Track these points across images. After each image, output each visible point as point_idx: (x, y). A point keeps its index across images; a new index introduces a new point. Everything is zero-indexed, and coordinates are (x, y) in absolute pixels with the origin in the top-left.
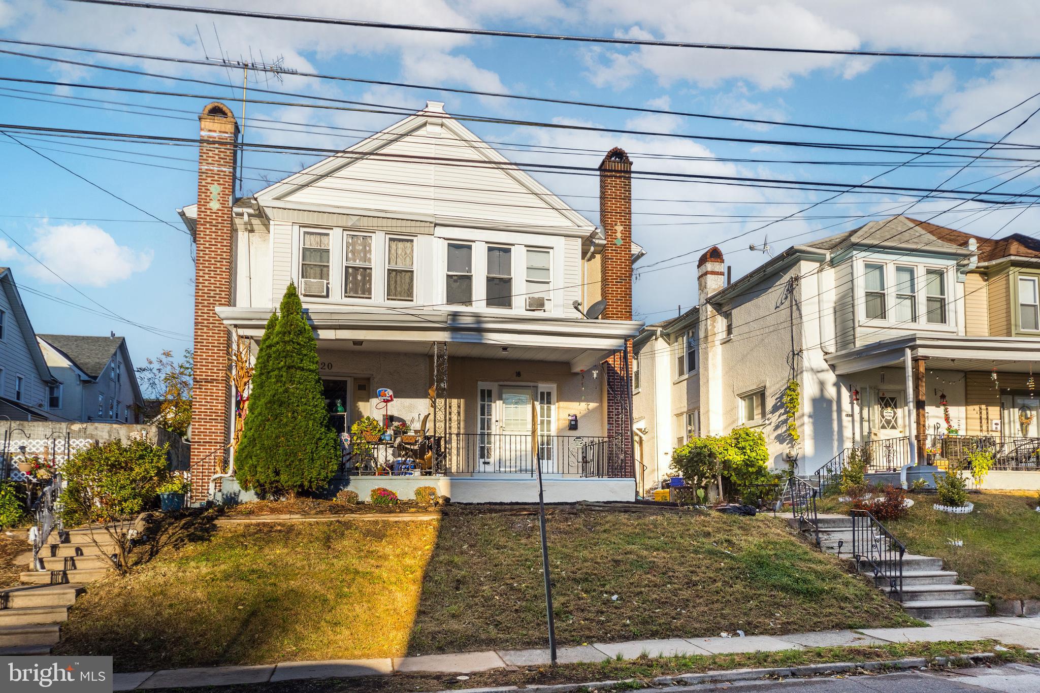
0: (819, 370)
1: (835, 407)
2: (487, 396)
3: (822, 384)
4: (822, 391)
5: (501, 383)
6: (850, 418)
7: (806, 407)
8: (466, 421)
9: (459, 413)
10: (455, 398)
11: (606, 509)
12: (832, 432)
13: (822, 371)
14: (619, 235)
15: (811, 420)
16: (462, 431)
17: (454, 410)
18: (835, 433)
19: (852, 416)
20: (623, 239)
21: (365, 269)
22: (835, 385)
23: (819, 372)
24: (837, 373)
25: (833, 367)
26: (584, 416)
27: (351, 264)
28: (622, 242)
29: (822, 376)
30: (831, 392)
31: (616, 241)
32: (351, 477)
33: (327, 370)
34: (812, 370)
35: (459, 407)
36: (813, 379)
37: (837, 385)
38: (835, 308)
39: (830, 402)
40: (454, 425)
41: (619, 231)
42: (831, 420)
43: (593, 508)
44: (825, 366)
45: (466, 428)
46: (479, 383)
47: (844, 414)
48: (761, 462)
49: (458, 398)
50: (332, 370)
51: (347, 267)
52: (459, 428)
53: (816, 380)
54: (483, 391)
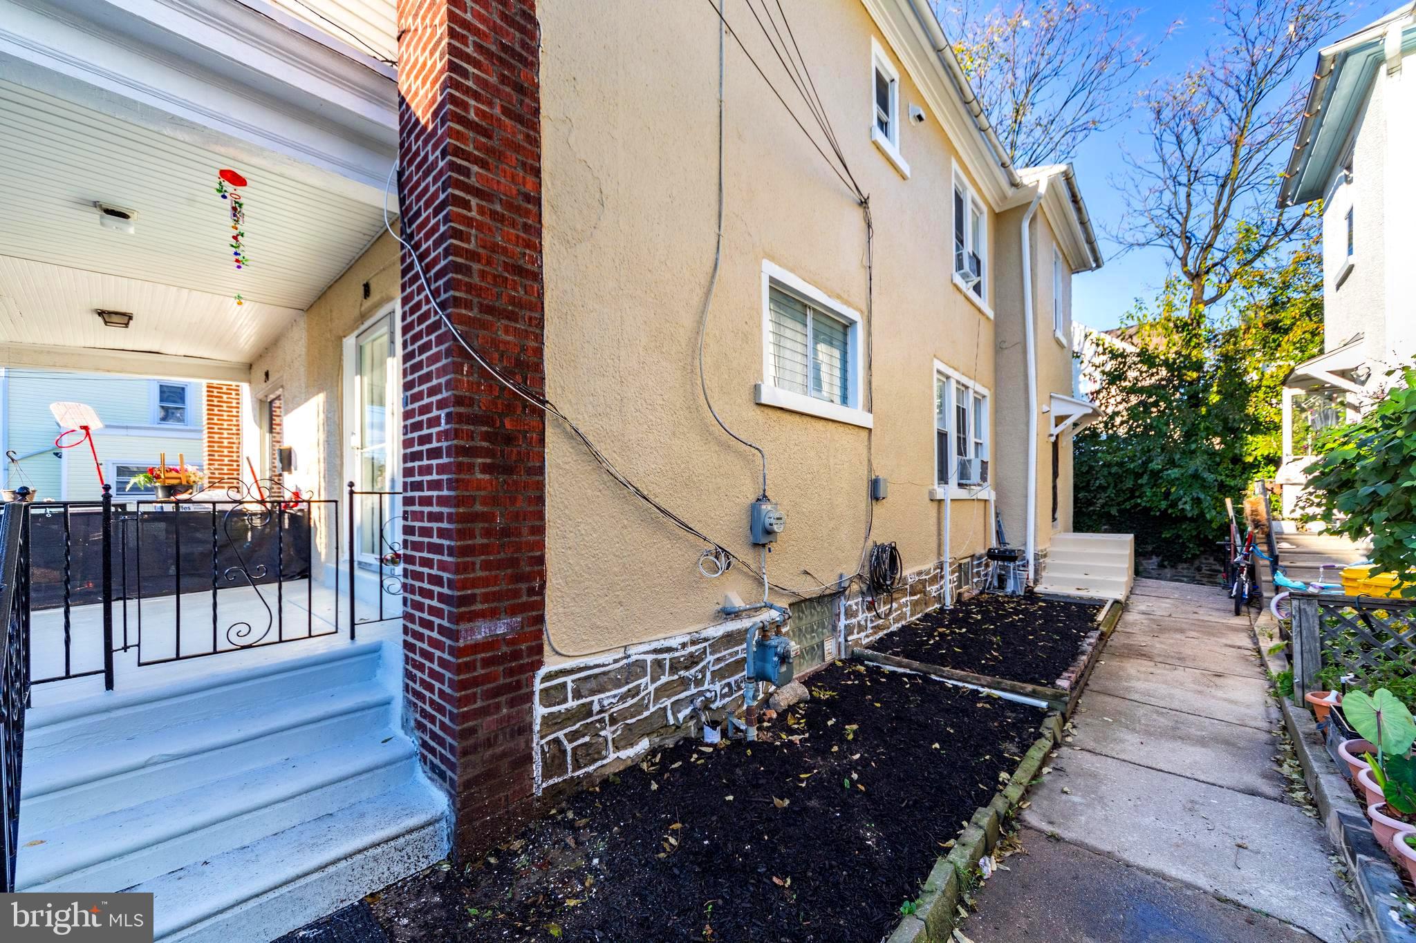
46: (345, 342)
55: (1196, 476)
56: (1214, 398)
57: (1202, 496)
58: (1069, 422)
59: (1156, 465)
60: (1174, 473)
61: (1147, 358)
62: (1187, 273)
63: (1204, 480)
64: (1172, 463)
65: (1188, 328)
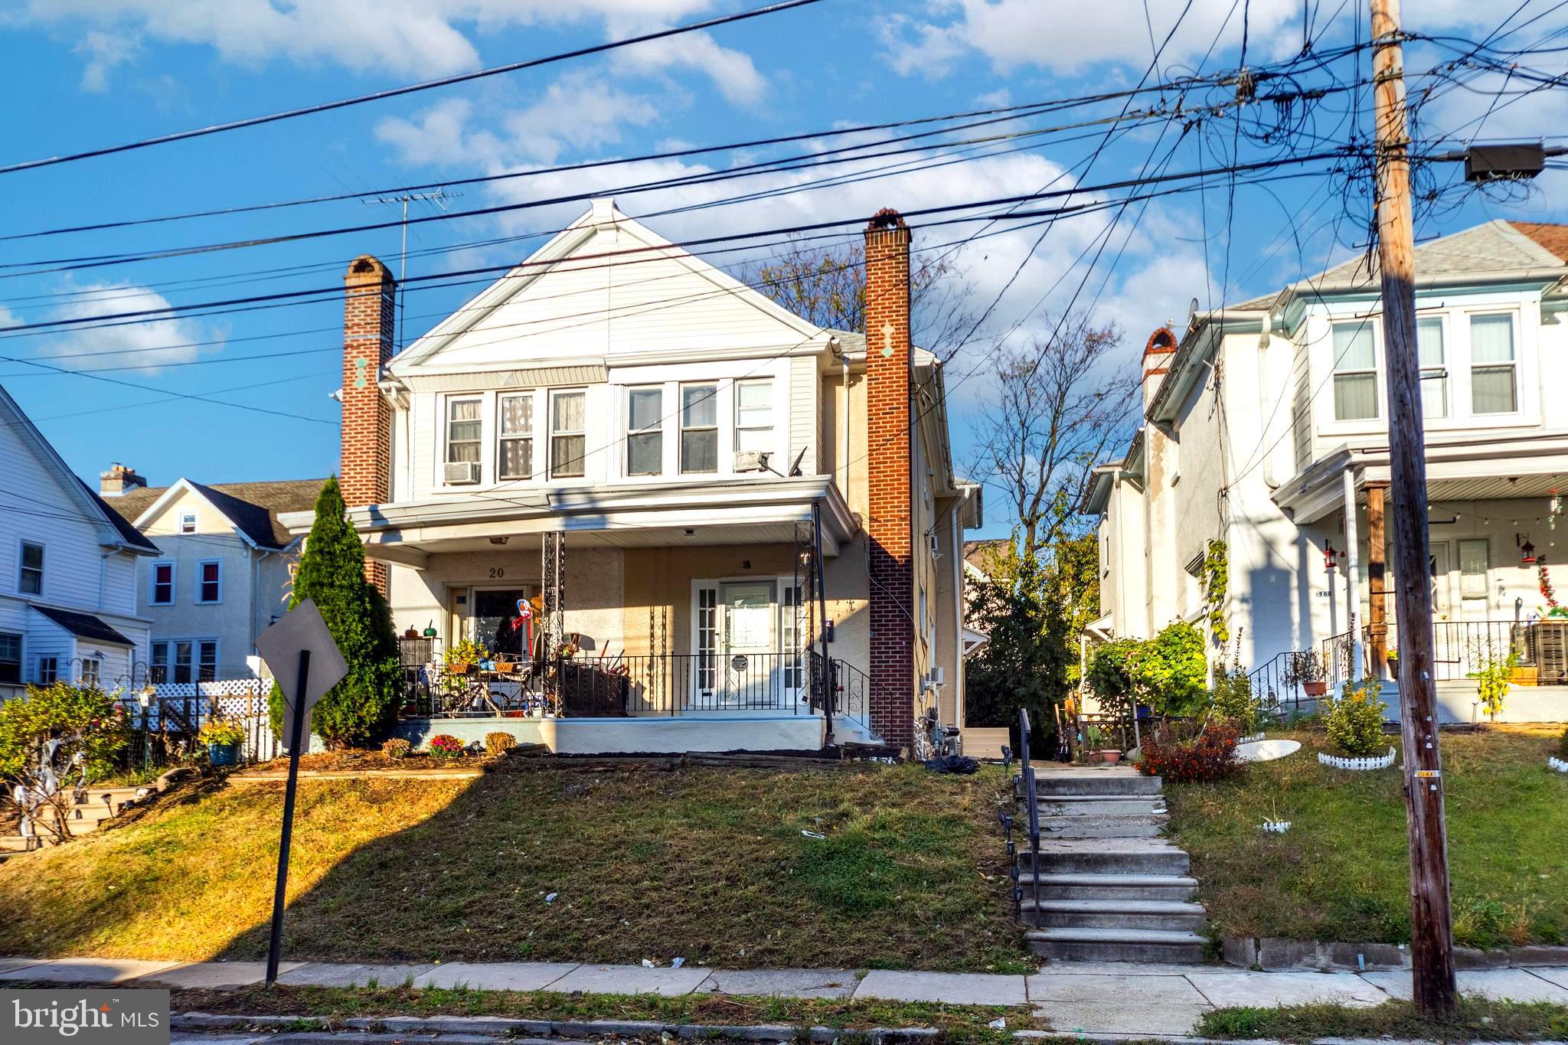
0: (1263, 519)
1: (1294, 582)
2: (709, 599)
3: (1269, 545)
4: (1269, 556)
5: (724, 579)
6: (1327, 599)
7: (1237, 584)
8: (675, 636)
9: (664, 626)
10: (658, 605)
11: (724, 762)
12: (1290, 624)
13: (1269, 520)
14: (888, 341)
15: (1245, 606)
16: (669, 652)
17: (658, 621)
18: (1296, 627)
19: (1331, 594)
20: (893, 347)
21: (526, 440)
22: (1294, 542)
23: (1261, 523)
24: (1298, 519)
25: (1289, 511)
26: (845, 622)
27: (509, 435)
28: (892, 351)
29: (1268, 530)
30: (1288, 556)
31: (883, 352)
32: (432, 721)
33: (497, 578)
34: (1248, 520)
35: (664, 617)
36: (1250, 536)
37: (1300, 543)
38: (1294, 409)
39: (1285, 574)
40: (658, 643)
41: (888, 336)
42: (1288, 604)
43: (705, 762)
44: (1275, 511)
45: (675, 645)
46: (693, 581)
47: (1313, 593)
48: (1193, 680)
49: (664, 604)
50: (504, 578)
51: (503, 442)
52: (664, 647)
53: (1256, 538)
54: (702, 593)
55: (1035, 695)
56: (1044, 632)
57: (1039, 710)
58: (974, 646)
59: (1009, 684)
60: (1021, 691)
61: (1000, 593)
62: (1025, 521)
63: (1039, 697)
64: (1019, 683)
65: (1027, 572)
